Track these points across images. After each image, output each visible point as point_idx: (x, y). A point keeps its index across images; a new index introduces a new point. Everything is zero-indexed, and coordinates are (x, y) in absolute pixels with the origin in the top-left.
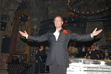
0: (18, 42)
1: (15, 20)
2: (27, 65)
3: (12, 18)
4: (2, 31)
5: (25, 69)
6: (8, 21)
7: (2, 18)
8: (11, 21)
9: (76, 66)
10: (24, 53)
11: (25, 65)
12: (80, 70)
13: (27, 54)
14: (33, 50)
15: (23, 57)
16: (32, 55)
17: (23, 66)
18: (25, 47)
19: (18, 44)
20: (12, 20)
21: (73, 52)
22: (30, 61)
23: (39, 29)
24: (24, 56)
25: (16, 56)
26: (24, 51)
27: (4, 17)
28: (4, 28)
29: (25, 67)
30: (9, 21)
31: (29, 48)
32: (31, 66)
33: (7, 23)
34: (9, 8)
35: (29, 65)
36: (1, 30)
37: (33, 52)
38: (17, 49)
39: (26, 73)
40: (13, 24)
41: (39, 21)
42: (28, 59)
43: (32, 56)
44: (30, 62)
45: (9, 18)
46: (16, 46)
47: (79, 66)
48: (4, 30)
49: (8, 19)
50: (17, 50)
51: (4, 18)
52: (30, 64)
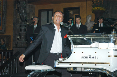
2: (12, 53)
5: (8, 59)
9: (100, 49)
10: (5, 34)
11: (8, 53)
12: (109, 55)
13: (10, 36)
14: (21, 26)
15: (4, 41)
16: (18, 37)
17: (4, 55)
18: (5, 24)
24: (5, 39)
26: (5, 30)
29: (8, 57)
31: (13, 25)
35: (14, 53)
37: (21, 30)
39: (10, 65)
42: (12, 43)
43: (18, 39)
47: (107, 49)
52: (15, 50)
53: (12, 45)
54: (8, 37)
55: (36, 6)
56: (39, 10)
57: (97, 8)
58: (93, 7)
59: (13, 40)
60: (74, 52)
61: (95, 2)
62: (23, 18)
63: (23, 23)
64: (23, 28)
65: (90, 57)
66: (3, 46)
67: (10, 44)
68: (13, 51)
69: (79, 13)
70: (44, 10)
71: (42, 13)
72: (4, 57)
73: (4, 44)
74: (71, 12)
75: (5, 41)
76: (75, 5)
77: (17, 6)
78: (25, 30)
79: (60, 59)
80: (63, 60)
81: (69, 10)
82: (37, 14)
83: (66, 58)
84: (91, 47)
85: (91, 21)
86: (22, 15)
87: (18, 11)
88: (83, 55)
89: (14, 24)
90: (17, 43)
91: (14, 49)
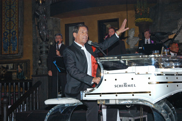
0: (6, 34)
2: (31, 84)
5: (26, 91)
9: (138, 74)
10: (22, 59)
11: (26, 84)
12: (149, 81)
13: (29, 61)
14: (41, 47)
15: (21, 67)
16: (40, 62)
17: (21, 86)
18: (22, 45)
19: (6, 38)
21: (132, 47)
22: (37, 73)
24: (23, 65)
25: (5, 66)
26: (22, 53)
29: (26, 89)
31: (32, 46)
32: (39, 84)
35: (34, 83)
37: (41, 52)
38: (5, 50)
39: (29, 99)
42: (31, 70)
43: (40, 64)
44: (37, 75)
47: (147, 73)
50: (4, 53)
52: (35, 80)
53: (32, 72)
54: (27, 62)
55: (61, 19)
56: (65, 25)
57: (141, 19)
58: (137, 17)
59: (33, 66)
60: (105, 80)
61: (139, 11)
62: (44, 36)
63: (44, 43)
64: (44, 49)
65: (125, 85)
66: (20, 74)
67: (30, 71)
68: (32, 80)
70: (72, 25)
71: (70, 28)
72: (21, 89)
73: (22, 72)
74: (108, 26)
75: (23, 67)
76: (112, 16)
77: (37, 20)
78: (47, 52)
79: (88, 90)
80: (92, 91)
81: (105, 24)
82: (63, 30)
83: (95, 88)
84: (126, 72)
85: (134, 37)
86: (43, 33)
87: (38, 27)
88: (117, 83)
89: (33, 44)
90: (38, 69)
91: (33, 78)
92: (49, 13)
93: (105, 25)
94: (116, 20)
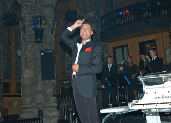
0: (68, 58)
1: (56, 22)
3: (52, 20)
4: (38, 44)
6: (44, 25)
7: (34, 23)
8: (50, 24)
19: (68, 61)
20: (50, 22)
23: (100, 31)
25: (68, 82)
27: (38, 20)
28: (41, 39)
30: (47, 26)
33: (44, 29)
34: (42, 4)
36: (36, 42)
38: (68, 70)
40: (54, 30)
41: (97, 17)
45: (46, 20)
46: (66, 66)
48: (42, 42)
49: (43, 22)
50: (67, 72)
51: (38, 22)
55: (109, 44)
56: (113, 48)
65: (163, 97)
69: (156, 46)
70: (118, 47)
71: (117, 49)
74: (148, 46)
76: (150, 38)
81: (145, 44)
82: (111, 51)
92: (99, 39)
93: (145, 46)
94: (154, 41)
